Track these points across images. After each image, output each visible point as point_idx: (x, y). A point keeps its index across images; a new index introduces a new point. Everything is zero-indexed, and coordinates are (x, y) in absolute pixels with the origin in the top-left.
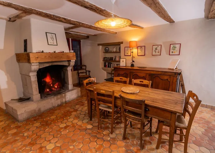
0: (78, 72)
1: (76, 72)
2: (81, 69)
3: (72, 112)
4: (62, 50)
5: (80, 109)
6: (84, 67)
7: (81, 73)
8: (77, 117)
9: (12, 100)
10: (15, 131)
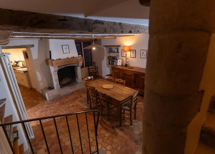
0: (89, 68)
1: (87, 68)
2: (92, 65)
3: (79, 98)
4: (73, 56)
5: (84, 96)
6: (93, 64)
7: (91, 68)
8: (81, 101)
9: (45, 88)
10: (46, 106)
